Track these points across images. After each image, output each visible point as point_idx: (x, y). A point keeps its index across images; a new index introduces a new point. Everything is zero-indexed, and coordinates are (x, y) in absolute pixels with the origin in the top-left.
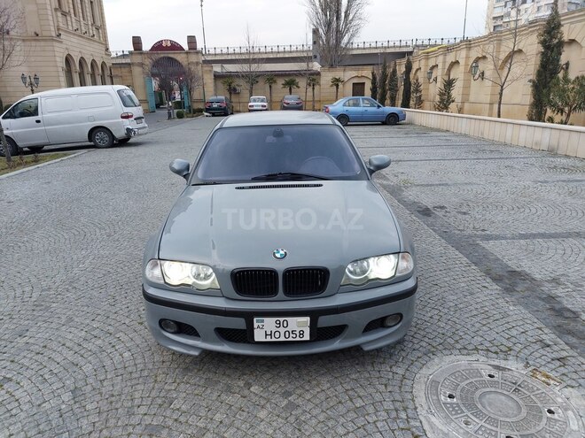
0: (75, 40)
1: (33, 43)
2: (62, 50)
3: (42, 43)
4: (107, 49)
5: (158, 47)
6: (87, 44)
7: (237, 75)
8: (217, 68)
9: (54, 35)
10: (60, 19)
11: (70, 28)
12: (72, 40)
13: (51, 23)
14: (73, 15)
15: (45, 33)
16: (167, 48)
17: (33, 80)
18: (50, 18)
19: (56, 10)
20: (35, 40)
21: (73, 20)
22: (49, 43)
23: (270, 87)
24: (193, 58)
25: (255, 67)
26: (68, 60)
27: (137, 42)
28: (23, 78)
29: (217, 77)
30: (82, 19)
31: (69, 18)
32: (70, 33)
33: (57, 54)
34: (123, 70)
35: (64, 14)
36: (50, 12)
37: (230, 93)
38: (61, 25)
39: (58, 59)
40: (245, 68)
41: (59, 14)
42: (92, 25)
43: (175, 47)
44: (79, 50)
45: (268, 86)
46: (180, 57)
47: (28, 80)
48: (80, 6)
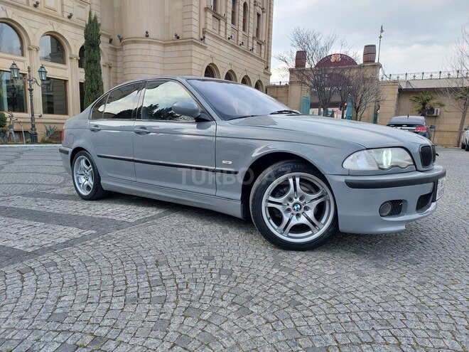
0: (226, 49)
1: (174, 48)
2: (203, 57)
4: (267, 68)
5: (325, 62)
6: (243, 58)
9: (196, 36)
10: (210, 22)
11: (222, 34)
12: (222, 48)
13: (196, 23)
14: (229, 21)
15: (186, 35)
16: (335, 64)
19: (206, 9)
20: (174, 44)
21: (229, 28)
22: (187, 47)
27: (301, 57)
30: (241, 29)
31: (222, 23)
32: (220, 40)
33: (194, 60)
35: (217, 17)
36: (196, 10)
38: (210, 28)
39: (195, 66)
41: (210, 15)
42: (253, 38)
43: (346, 61)
44: (228, 62)
48: (242, 14)
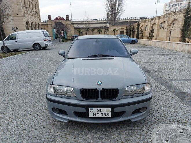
0: (30, 16)
1: (16, 17)
2: (25, 20)
3: (19, 17)
4: (40, 20)
5: (57, 19)
6: (34, 18)
7: (82, 28)
8: (76, 26)
9: (23, 14)
10: (25, 10)
11: (28, 12)
13: (22, 11)
14: (29, 8)
15: (20, 14)
16: (59, 19)
17: (16, 29)
18: (22, 9)
19: (24, 6)
20: (17, 16)
21: (29, 10)
22: (21, 17)
23: (93, 32)
24: (68, 23)
25: (88, 26)
26: (27, 23)
27: (50, 17)
28: (13, 28)
29: (75, 28)
30: (32, 10)
31: (28, 9)
32: (28, 14)
33: (24, 21)
34: (45, 26)
35: (26, 8)
36: (22, 7)
37: (80, 34)
38: (25, 11)
39: (24, 22)
40: (85, 26)
41: (25, 8)
42: (35, 12)
43: (62, 19)
44: (31, 19)
45: (92, 31)
46: (63, 22)
47: (14, 29)
48: (31, 5)
